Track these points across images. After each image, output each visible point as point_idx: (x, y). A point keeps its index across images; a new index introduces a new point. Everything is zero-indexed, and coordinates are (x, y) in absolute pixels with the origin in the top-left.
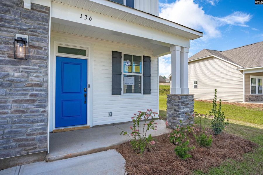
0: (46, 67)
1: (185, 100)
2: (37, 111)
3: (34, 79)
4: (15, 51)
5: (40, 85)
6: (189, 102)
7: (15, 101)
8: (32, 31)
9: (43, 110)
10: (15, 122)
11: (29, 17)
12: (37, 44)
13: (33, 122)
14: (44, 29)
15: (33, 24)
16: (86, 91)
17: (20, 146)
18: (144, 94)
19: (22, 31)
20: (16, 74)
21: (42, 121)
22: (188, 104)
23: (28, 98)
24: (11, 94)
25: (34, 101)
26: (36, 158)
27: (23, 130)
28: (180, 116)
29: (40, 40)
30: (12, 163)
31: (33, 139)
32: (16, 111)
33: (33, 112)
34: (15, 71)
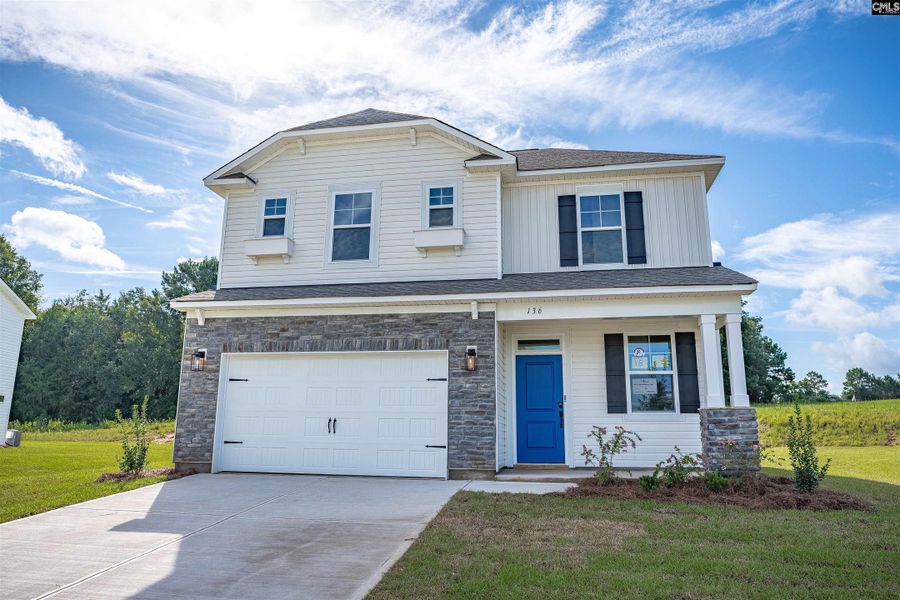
0: (494, 376)
1: (726, 419)
2: (486, 424)
3: (483, 390)
4: (466, 362)
5: (488, 396)
6: (741, 424)
7: (467, 412)
8: (479, 341)
9: (490, 422)
10: (467, 434)
11: (476, 328)
12: (484, 353)
13: (483, 435)
14: (491, 336)
15: (481, 332)
16: (561, 407)
17: (471, 459)
18: (682, 411)
19: (472, 342)
20: (468, 385)
21: (490, 434)
22: (736, 426)
23: (478, 409)
24: (463, 406)
25: (483, 413)
26: (485, 476)
27: (474, 442)
28: (715, 448)
29: (487, 348)
30: (464, 476)
31: (482, 454)
32: (468, 423)
33: (482, 424)
34: (467, 382)
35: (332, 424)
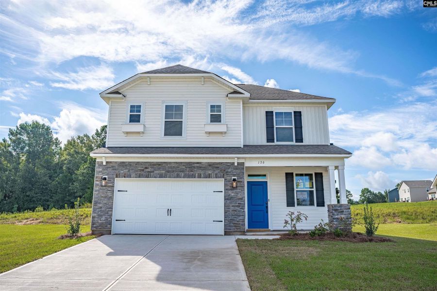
0: (244, 190)
1: (339, 208)
2: (241, 211)
3: (239, 196)
4: (232, 184)
5: (242, 199)
6: (345, 210)
7: (232, 206)
8: (238, 175)
9: (243, 210)
10: (232, 215)
11: (237, 169)
12: (240, 180)
13: (239, 216)
14: (243, 173)
15: (238, 171)
16: (267, 204)
17: (235, 226)
18: (317, 206)
19: (234, 175)
20: (233, 194)
21: (243, 216)
22: (343, 212)
23: (237, 205)
24: (231, 203)
25: (240, 206)
26: (240, 233)
27: (236, 219)
28: (335, 220)
29: (241, 178)
30: (231, 234)
31: (239, 224)
32: (233, 211)
33: (239, 211)
34: (232, 193)
35: (169, 212)
